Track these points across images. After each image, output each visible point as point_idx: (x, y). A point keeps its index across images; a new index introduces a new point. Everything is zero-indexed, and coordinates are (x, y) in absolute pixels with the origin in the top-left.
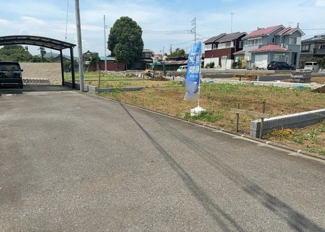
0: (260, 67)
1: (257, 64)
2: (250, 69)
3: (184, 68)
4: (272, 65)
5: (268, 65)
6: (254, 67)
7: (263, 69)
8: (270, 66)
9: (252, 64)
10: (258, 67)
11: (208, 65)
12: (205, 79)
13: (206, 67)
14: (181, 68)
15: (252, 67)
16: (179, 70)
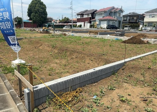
0: (103, 27)
1: (102, 26)
2: (98, 29)
3: (67, 27)
4: (109, 27)
5: (107, 27)
6: (100, 27)
7: (104, 28)
8: (108, 27)
9: (100, 26)
10: (102, 28)
11: (78, 26)
12: (73, 33)
13: (78, 27)
14: (65, 27)
15: (99, 27)
16: (64, 28)
